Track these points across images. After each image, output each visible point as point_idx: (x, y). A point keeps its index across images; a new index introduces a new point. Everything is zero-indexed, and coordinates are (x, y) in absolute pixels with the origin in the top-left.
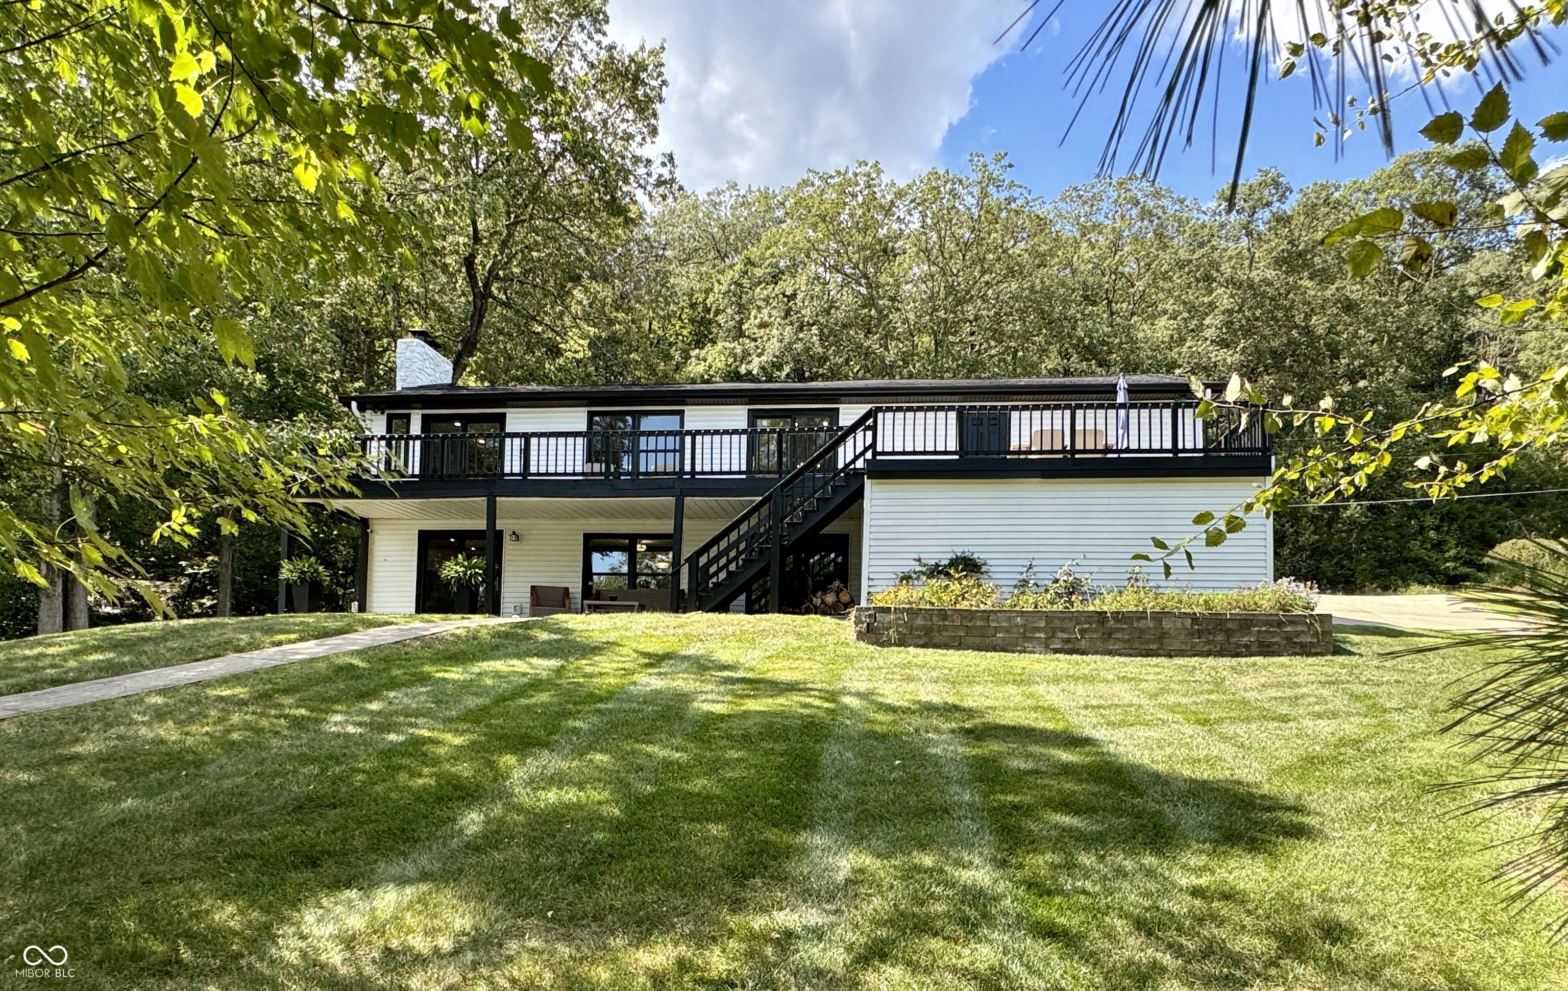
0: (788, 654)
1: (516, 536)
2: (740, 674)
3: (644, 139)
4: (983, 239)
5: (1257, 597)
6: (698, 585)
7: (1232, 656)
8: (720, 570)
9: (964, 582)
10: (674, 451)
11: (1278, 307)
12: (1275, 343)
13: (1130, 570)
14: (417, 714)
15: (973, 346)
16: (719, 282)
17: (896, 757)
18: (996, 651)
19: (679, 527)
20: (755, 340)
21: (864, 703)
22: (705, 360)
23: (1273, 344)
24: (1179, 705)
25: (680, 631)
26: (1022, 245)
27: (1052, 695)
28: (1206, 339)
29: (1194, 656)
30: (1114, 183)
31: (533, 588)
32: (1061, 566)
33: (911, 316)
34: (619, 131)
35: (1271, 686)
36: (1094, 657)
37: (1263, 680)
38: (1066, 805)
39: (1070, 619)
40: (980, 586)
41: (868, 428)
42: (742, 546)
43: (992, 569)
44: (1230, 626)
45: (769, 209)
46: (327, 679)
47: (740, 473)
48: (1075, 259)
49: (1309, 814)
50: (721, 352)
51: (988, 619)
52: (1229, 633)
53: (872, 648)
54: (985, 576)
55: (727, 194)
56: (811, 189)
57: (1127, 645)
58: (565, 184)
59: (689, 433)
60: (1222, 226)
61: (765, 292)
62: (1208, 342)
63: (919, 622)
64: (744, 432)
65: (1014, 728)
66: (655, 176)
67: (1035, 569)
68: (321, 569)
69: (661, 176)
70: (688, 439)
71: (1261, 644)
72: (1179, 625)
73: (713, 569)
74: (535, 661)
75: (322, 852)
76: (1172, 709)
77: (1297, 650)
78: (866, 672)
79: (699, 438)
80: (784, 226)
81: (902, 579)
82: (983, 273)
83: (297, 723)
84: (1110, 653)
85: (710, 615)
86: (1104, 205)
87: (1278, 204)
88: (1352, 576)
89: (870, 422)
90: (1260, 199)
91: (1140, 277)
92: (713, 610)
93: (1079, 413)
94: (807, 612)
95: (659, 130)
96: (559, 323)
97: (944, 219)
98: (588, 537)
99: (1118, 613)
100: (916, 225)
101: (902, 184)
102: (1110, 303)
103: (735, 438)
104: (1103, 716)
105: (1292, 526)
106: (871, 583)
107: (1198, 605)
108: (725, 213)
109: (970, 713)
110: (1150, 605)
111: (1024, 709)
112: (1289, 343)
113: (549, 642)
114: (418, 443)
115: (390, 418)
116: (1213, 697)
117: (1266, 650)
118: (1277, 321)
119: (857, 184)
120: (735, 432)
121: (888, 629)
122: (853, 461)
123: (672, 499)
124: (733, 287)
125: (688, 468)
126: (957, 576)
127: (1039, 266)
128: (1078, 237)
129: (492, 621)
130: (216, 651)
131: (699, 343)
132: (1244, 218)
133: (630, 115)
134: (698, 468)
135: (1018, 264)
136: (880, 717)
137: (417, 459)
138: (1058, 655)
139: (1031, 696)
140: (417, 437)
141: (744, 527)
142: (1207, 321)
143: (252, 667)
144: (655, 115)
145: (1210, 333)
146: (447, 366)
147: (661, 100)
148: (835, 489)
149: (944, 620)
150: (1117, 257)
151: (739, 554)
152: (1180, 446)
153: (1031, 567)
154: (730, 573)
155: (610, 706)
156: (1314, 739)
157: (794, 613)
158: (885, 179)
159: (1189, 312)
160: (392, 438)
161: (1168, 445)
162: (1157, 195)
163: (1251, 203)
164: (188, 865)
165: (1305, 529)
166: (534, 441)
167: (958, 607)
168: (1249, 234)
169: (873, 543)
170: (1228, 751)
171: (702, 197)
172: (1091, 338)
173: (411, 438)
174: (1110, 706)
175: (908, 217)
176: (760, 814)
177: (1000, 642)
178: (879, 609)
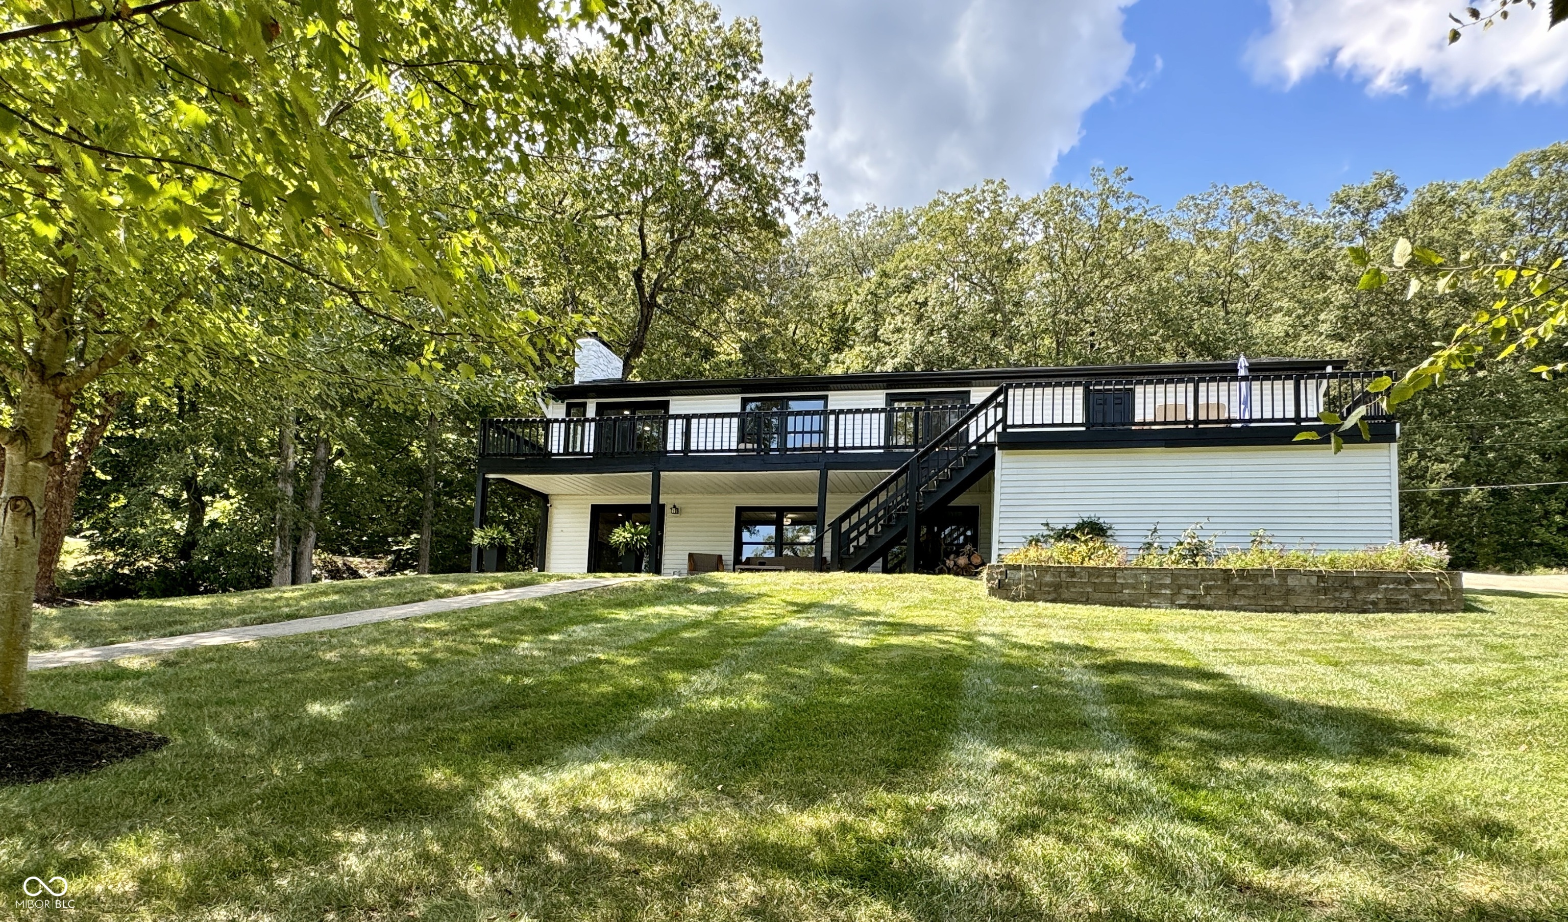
0: (924, 604)
1: (676, 510)
2: (881, 619)
3: (792, 163)
4: (1103, 246)
5: (1384, 557)
6: (840, 548)
7: (1359, 613)
8: (860, 534)
9: (1091, 544)
10: (819, 432)
11: (1393, 302)
12: (1391, 336)
13: (1253, 533)
14: (593, 643)
15: (1092, 346)
16: (856, 292)
17: (1033, 683)
18: (1122, 606)
19: (822, 499)
20: (889, 344)
21: (1000, 642)
22: (843, 363)
23: (1388, 336)
24: (1309, 650)
25: (824, 587)
26: (1140, 251)
27: (1181, 641)
28: (1322, 334)
29: (1321, 611)
30: (1230, 191)
31: (691, 555)
32: (1185, 530)
33: (1034, 319)
34: (771, 157)
35: (1402, 637)
36: (1220, 612)
37: (1393, 633)
38: (1201, 722)
39: (1196, 577)
40: (1105, 548)
41: (999, 405)
42: (881, 513)
43: (1118, 533)
44: (1356, 583)
45: (903, 227)
46: (514, 618)
47: (879, 447)
48: (1191, 263)
49: (1453, 736)
50: (858, 356)
51: (1115, 576)
52: (1356, 590)
53: (1003, 602)
54: (1110, 539)
55: (867, 215)
56: (941, 208)
57: (1252, 602)
58: (723, 204)
59: (833, 412)
60: (1337, 227)
61: (899, 300)
62: (1323, 337)
63: (1048, 578)
64: (883, 410)
65: (1145, 664)
66: (802, 194)
67: (1159, 533)
68: (508, 536)
69: (807, 194)
70: (832, 418)
71: (1389, 601)
72: (1304, 582)
73: (853, 535)
74: (695, 607)
75: (517, 738)
76: (1302, 653)
77: (1427, 607)
78: (999, 620)
79: (842, 417)
80: (916, 242)
81: (1031, 542)
82: (1102, 278)
83: (492, 648)
84: (1236, 609)
85: (851, 574)
86: (1220, 213)
87: (1393, 205)
88: (1474, 559)
89: (1001, 399)
90: (1375, 200)
91: (1254, 277)
92: (854, 570)
93: (1202, 387)
94: (941, 572)
95: (806, 155)
96: (714, 328)
97: (1068, 229)
98: (740, 510)
99: (1243, 570)
100: (1040, 237)
101: (1026, 198)
102: (1225, 302)
103: (875, 416)
104: (1233, 657)
105: (1411, 511)
106: (1001, 546)
107: (1324, 564)
108: (862, 231)
109: (1102, 652)
110: (1275, 564)
111: (1154, 650)
112: (1406, 336)
113: (707, 594)
114: (593, 424)
115: (569, 407)
116: (1342, 645)
117: (1395, 607)
118: (1393, 315)
119: (985, 200)
120: (875, 411)
121: (1017, 585)
122: (985, 435)
123: (817, 473)
124: (869, 297)
125: (831, 443)
126: (1083, 539)
127: (1156, 270)
128: (1194, 243)
129: (656, 578)
130: (419, 598)
131: (838, 349)
132: (1359, 219)
133: (780, 143)
134: (841, 444)
135: (1135, 268)
136: (1015, 653)
137: (592, 438)
138: (1183, 610)
139: (1160, 641)
140: (593, 420)
141: (883, 497)
142: (1322, 317)
143: (451, 608)
144: (802, 142)
145: (1324, 328)
146: (619, 364)
147: (808, 127)
148: (969, 460)
149: (1072, 577)
150: (1232, 260)
151: (878, 519)
152: (1303, 415)
153: (1155, 530)
154: (869, 538)
155: (764, 639)
156: (1453, 678)
157: (928, 573)
158: (1011, 194)
159: (1304, 308)
160: (571, 421)
161: (1291, 414)
162: (1272, 201)
163: (1365, 204)
164: (403, 746)
165: (1425, 513)
166: (694, 422)
167: (1085, 565)
168: (1363, 234)
169: (1003, 509)
170: (1363, 687)
171: (843, 218)
172: (1208, 336)
173: (587, 420)
174: (1239, 650)
175: (1031, 229)
176: (908, 721)
177: (1126, 598)
178: (1010, 567)
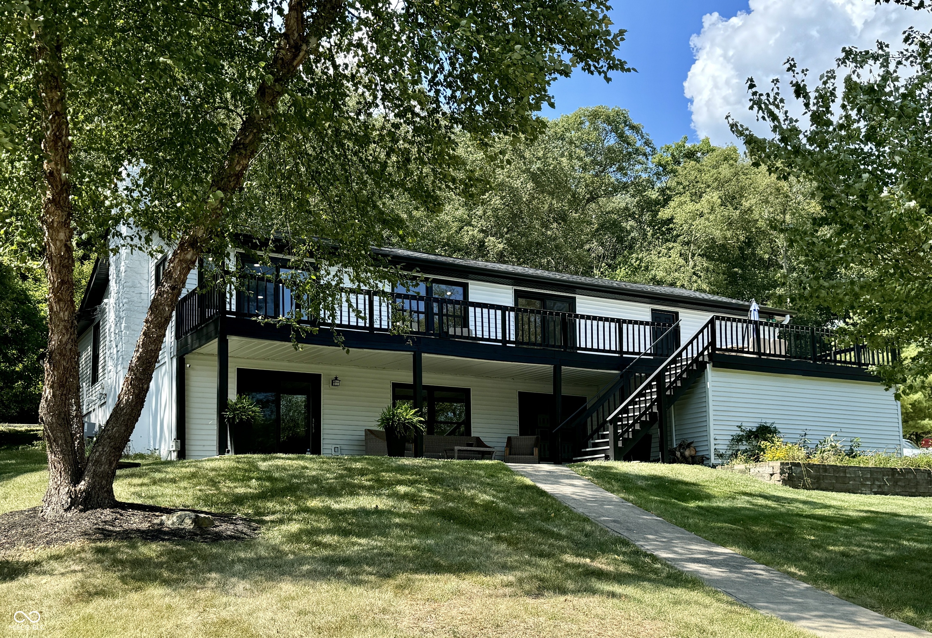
1: (338, 381)
18: (850, 492)
31: (369, 431)
57: (904, 490)
63: (813, 473)
72: (923, 477)
84: (897, 494)
98: (394, 387)
106: (716, 442)
121: (800, 478)
122: (702, 353)
177: (851, 487)
178: (793, 464)
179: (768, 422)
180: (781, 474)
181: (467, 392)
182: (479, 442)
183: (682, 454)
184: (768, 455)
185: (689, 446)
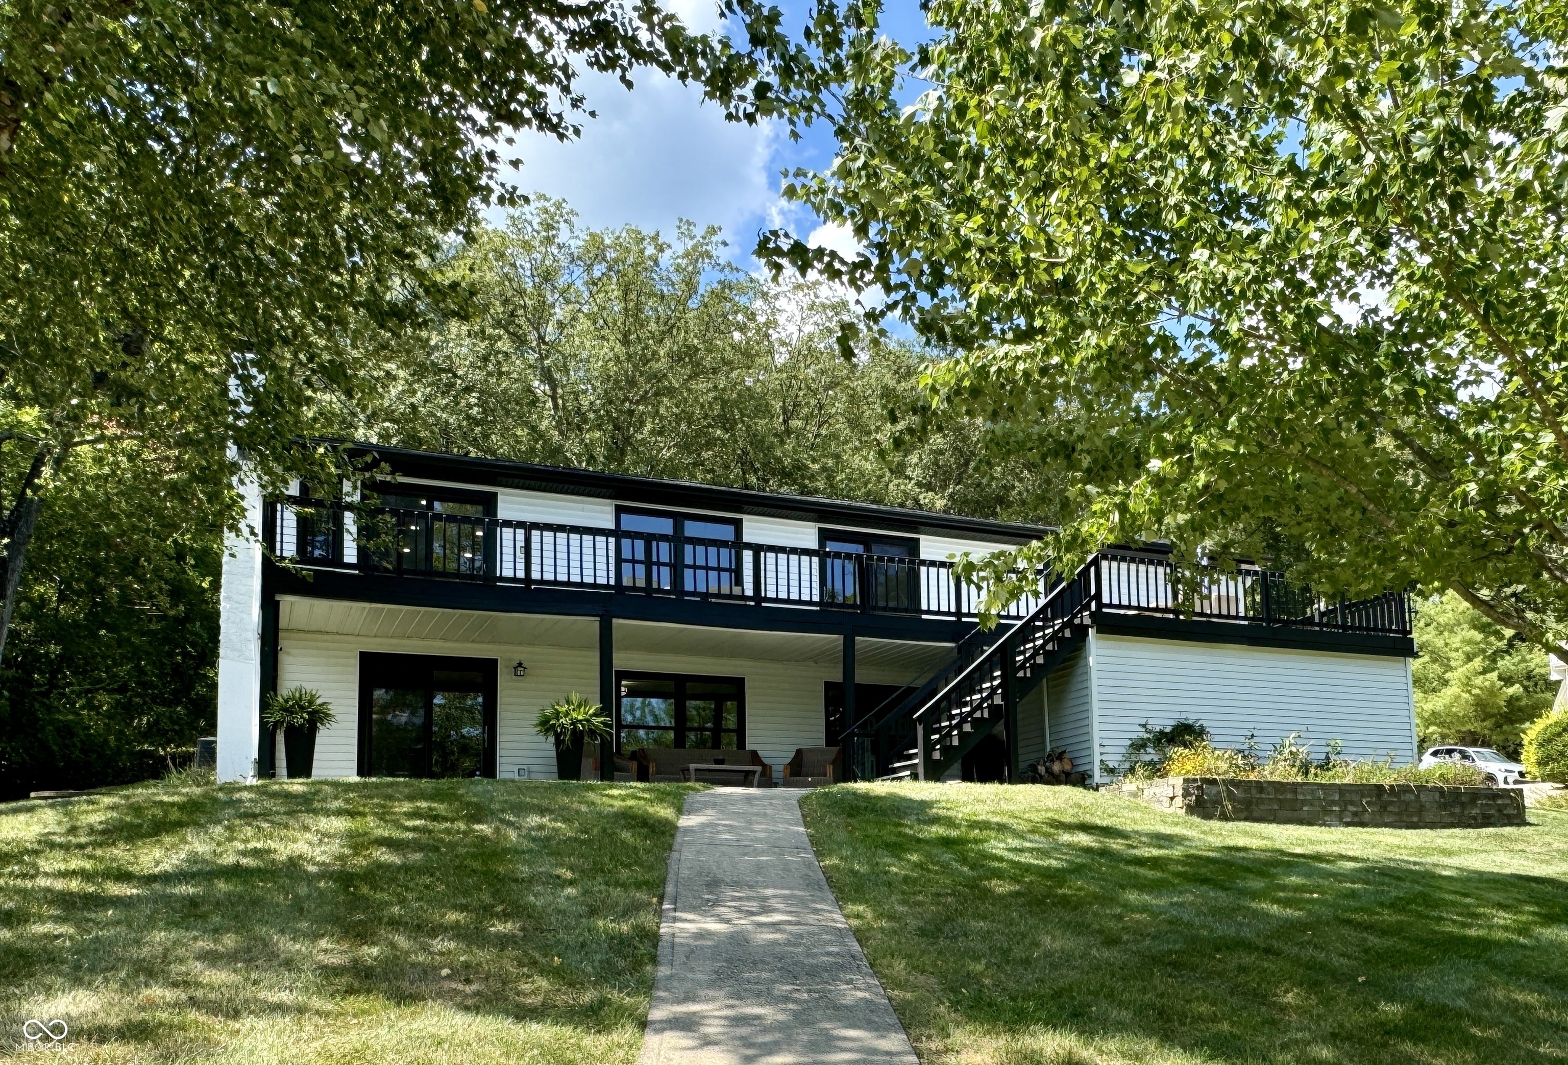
1: (524, 670)
7: (1468, 827)
18: (1304, 824)
63: (1240, 794)
71: (1483, 816)
72: (1431, 798)
77: (1506, 821)
79: (764, 555)
98: (619, 677)
106: (1103, 750)
117: (1487, 821)
149: (1261, 793)
153: (1252, 737)
169: (1100, 705)
177: (1305, 815)
178: (1205, 781)
179: (1191, 718)
180: (1184, 796)
181: (739, 683)
182: (755, 757)
183: (1048, 770)
184: (1175, 767)
185: (1060, 757)
